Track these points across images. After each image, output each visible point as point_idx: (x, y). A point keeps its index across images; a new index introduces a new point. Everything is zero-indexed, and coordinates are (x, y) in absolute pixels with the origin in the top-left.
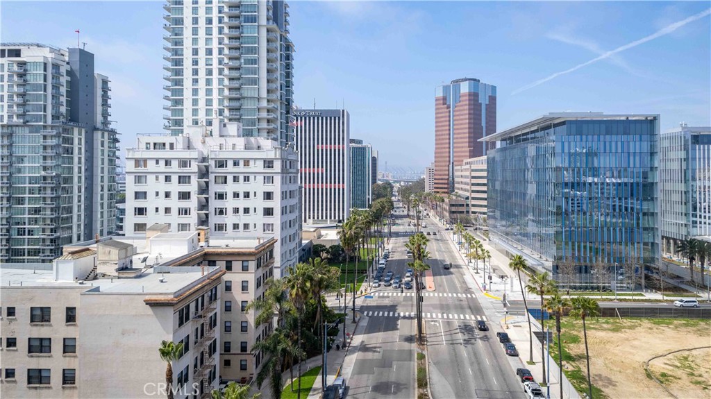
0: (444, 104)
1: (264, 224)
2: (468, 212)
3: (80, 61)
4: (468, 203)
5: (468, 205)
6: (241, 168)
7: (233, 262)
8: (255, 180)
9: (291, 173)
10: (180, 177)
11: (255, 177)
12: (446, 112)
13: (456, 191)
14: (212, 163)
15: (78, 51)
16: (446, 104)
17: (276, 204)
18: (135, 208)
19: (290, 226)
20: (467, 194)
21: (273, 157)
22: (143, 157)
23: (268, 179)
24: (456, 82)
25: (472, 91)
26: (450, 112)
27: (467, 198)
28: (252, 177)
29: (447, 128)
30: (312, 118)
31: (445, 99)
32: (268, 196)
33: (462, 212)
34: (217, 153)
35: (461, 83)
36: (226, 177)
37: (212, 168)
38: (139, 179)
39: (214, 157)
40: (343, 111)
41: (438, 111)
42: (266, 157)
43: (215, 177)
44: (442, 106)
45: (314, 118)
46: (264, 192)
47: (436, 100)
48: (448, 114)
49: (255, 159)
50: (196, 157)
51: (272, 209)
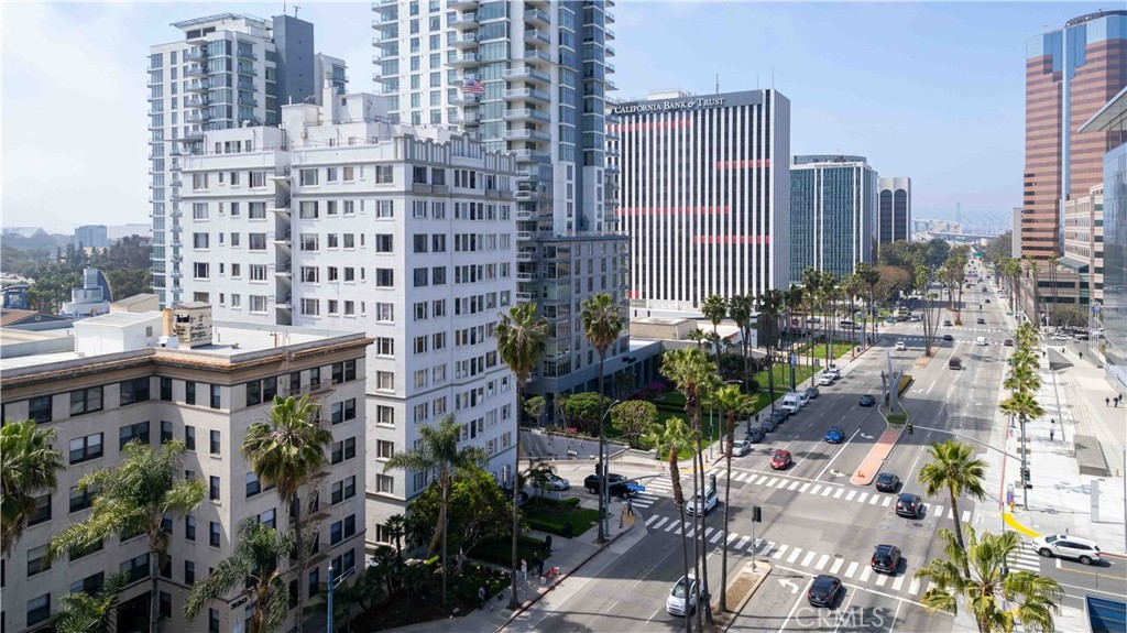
0: (1046, 71)
1: (378, 304)
2: (1085, 300)
3: (287, 36)
4: (1085, 280)
5: (1084, 285)
6: (340, 186)
7: (197, 384)
8: (362, 208)
9: (460, 196)
10: (251, 205)
11: (362, 202)
12: (1052, 89)
13: (1067, 254)
14: (295, 174)
15: (283, 20)
16: (1050, 71)
17: (397, 260)
18: (195, 264)
19: (458, 312)
20: (1086, 261)
21: (392, 158)
22: (204, 169)
23: (385, 208)
24: (1078, 25)
25: (1117, 37)
26: (1060, 87)
27: (1085, 269)
28: (357, 203)
29: (1055, 121)
30: (707, 112)
31: (1048, 61)
32: (385, 243)
33: (1071, 300)
34: (303, 154)
35: (1088, 23)
36: (316, 203)
37: (296, 187)
38: (199, 210)
39: (297, 163)
40: (768, 92)
41: (1032, 88)
42: (379, 159)
43: (301, 203)
44: (1042, 77)
45: (711, 111)
46: (378, 236)
47: (1028, 66)
48: (1055, 92)
49: (362, 164)
50: (273, 165)
51: (392, 270)
